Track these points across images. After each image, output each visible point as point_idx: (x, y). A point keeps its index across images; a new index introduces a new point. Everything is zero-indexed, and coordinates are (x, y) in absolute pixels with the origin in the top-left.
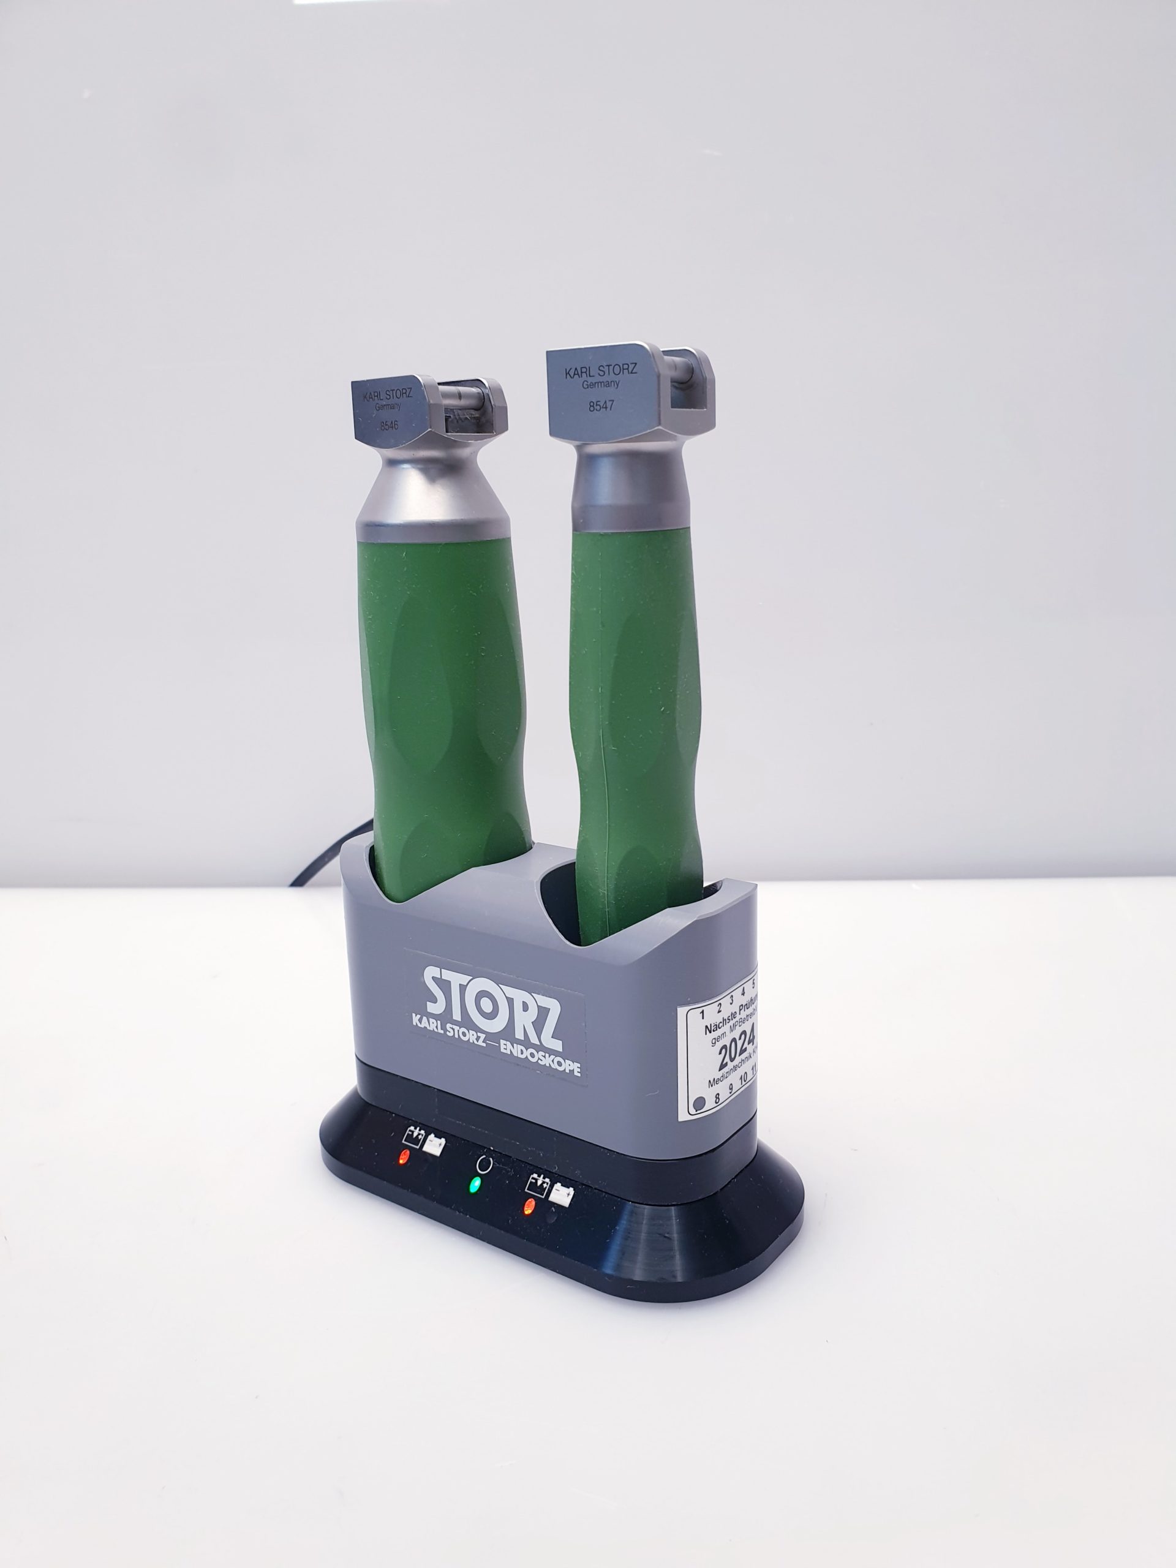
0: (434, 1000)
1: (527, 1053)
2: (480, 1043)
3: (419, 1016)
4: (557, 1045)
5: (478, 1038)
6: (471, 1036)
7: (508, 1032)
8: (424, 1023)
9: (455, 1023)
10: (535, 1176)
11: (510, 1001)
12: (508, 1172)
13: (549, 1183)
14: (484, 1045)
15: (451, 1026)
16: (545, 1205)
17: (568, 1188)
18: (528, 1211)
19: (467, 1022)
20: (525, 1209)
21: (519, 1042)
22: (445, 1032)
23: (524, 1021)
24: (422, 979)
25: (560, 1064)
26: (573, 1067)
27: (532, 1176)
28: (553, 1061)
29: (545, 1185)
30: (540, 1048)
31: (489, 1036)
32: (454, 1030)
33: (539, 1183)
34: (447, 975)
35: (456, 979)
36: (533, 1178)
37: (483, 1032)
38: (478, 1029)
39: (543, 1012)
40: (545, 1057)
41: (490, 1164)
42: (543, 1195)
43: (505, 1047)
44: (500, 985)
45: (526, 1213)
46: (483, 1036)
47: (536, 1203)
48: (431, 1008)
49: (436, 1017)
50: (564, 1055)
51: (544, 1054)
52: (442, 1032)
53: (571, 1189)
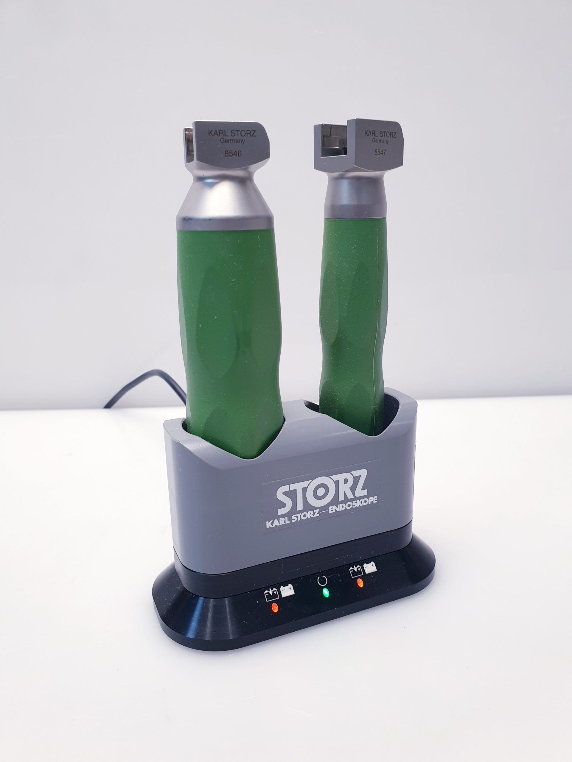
0: (283, 505)
1: (346, 506)
2: (316, 515)
3: (271, 521)
4: (365, 492)
5: (313, 515)
6: (310, 515)
7: (335, 501)
8: (276, 523)
9: (301, 512)
10: (351, 568)
11: (337, 483)
12: (337, 576)
13: (360, 567)
14: (318, 515)
15: (295, 515)
16: (366, 577)
17: (370, 563)
18: (361, 585)
19: (307, 507)
20: (359, 585)
21: (342, 502)
22: (291, 522)
23: (345, 489)
24: (275, 497)
25: (365, 502)
26: (374, 499)
27: (350, 570)
28: (361, 503)
29: (359, 569)
30: (356, 499)
31: (321, 509)
32: (297, 517)
33: (356, 570)
34: (293, 487)
35: (298, 487)
36: (351, 570)
37: (317, 508)
38: (313, 508)
39: (357, 479)
40: (356, 503)
41: (325, 578)
42: (362, 574)
43: (332, 509)
44: (330, 477)
45: (362, 586)
46: (317, 511)
47: (362, 579)
48: (281, 512)
49: (283, 516)
50: (367, 497)
51: (355, 501)
52: (289, 522)
53: (372, 562)
